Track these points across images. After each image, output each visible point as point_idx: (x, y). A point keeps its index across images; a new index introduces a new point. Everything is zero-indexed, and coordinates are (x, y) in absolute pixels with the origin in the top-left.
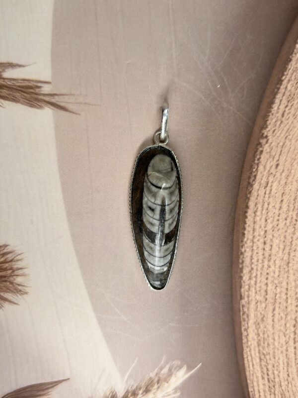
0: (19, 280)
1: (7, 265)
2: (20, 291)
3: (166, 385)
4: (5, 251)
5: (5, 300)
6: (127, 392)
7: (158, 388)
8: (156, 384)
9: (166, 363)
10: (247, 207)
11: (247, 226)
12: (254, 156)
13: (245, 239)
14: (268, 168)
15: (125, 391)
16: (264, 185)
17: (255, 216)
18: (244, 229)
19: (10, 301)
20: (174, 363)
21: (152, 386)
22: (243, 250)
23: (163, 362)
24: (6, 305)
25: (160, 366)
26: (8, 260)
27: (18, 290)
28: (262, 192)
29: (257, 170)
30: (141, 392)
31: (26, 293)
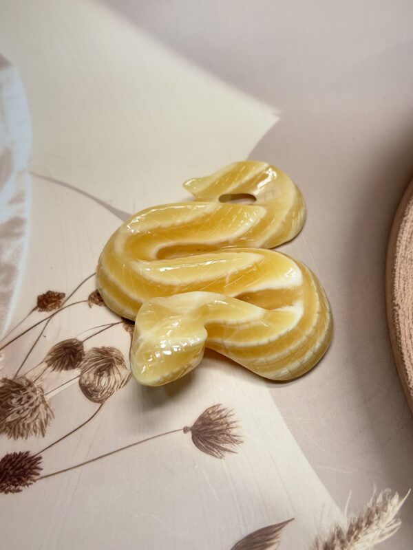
0: (233, 432)
1: (222, 420)
2: (236, 441)
3: (386, 514)
4: (219, 409)
5: (225, 450)
6: (351, 526)
7: (379, 518)
8: (376, 515)
9: (379, 491)
10: (402, 354)
11: (407, 368)
12: (393, 318)
13: (410, 378)
14: (407, 324)
15: (349, 525)
16: (409, 336)
17: (411, 359)
18: (406, 370)
19: (229, 451)
20: (385, 491)
21: (373, 517)
22: (411, 386)
23: (375, 491)
24: (226, 454)
25: (373, 495)
26: (223, 416)
27: (234, 440)
28: (409, 342)
29: (399, 327)
30: (363, 524)
31: (242, 442)
